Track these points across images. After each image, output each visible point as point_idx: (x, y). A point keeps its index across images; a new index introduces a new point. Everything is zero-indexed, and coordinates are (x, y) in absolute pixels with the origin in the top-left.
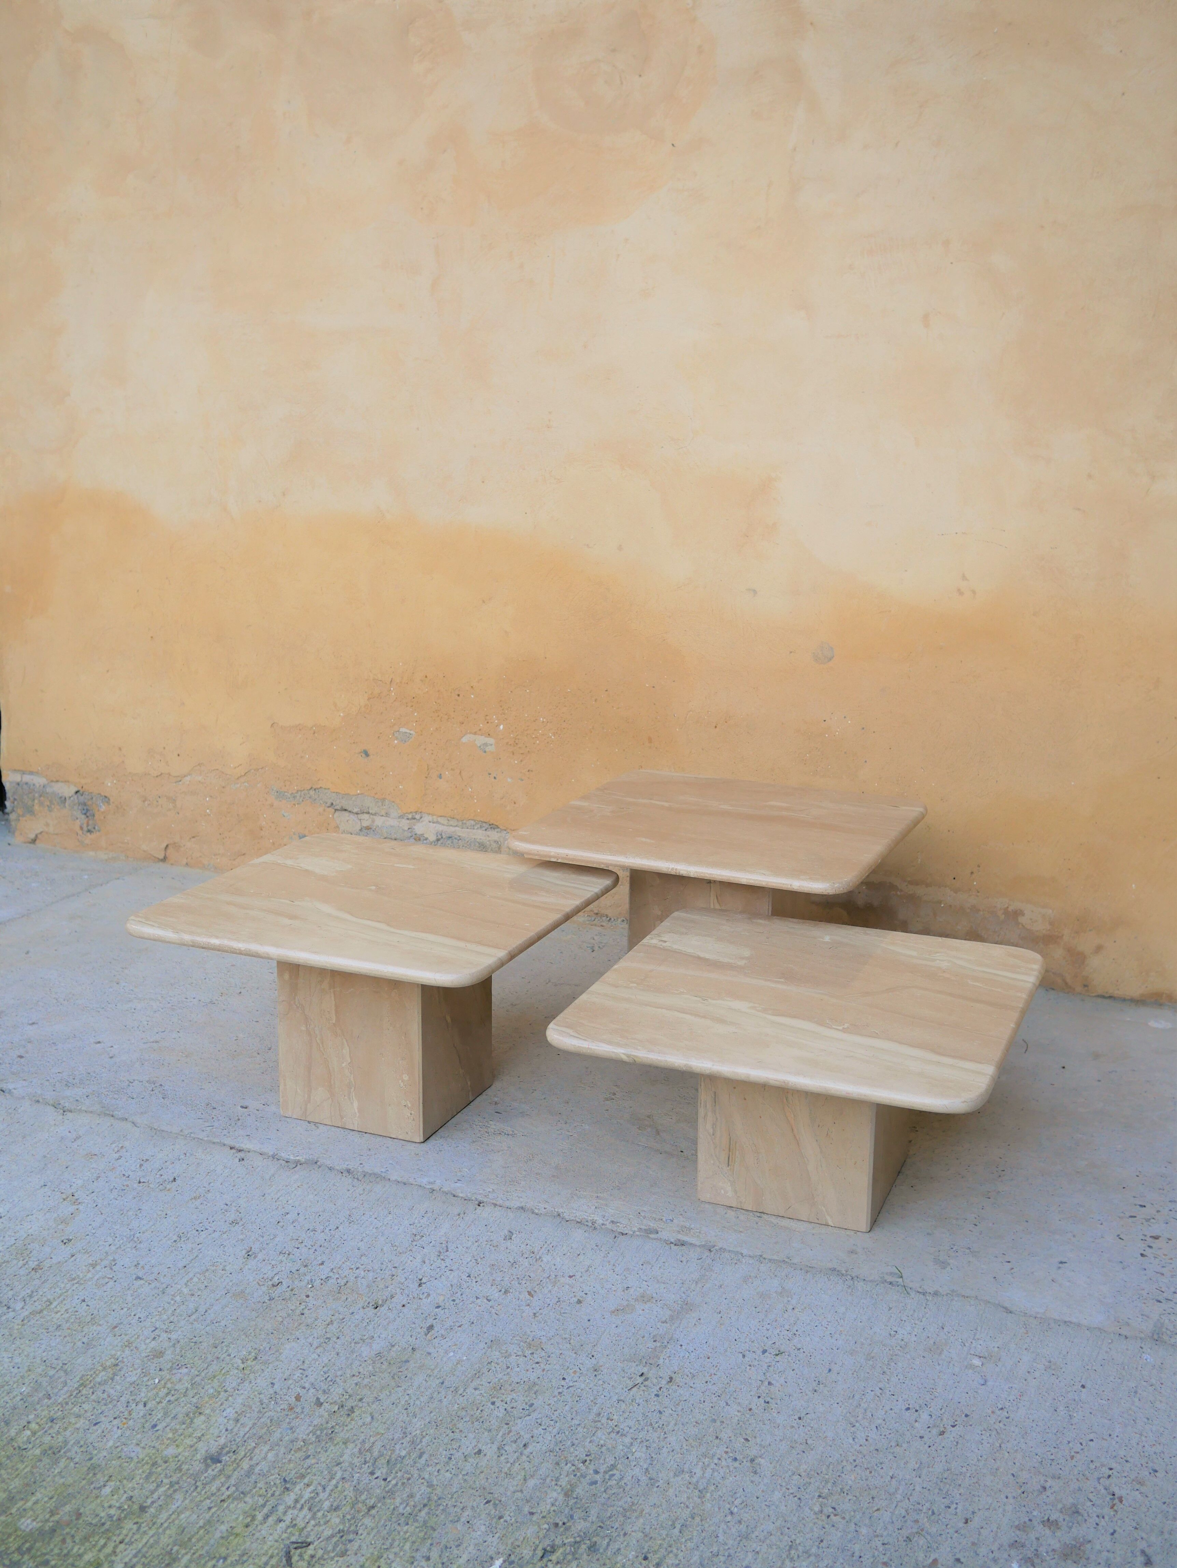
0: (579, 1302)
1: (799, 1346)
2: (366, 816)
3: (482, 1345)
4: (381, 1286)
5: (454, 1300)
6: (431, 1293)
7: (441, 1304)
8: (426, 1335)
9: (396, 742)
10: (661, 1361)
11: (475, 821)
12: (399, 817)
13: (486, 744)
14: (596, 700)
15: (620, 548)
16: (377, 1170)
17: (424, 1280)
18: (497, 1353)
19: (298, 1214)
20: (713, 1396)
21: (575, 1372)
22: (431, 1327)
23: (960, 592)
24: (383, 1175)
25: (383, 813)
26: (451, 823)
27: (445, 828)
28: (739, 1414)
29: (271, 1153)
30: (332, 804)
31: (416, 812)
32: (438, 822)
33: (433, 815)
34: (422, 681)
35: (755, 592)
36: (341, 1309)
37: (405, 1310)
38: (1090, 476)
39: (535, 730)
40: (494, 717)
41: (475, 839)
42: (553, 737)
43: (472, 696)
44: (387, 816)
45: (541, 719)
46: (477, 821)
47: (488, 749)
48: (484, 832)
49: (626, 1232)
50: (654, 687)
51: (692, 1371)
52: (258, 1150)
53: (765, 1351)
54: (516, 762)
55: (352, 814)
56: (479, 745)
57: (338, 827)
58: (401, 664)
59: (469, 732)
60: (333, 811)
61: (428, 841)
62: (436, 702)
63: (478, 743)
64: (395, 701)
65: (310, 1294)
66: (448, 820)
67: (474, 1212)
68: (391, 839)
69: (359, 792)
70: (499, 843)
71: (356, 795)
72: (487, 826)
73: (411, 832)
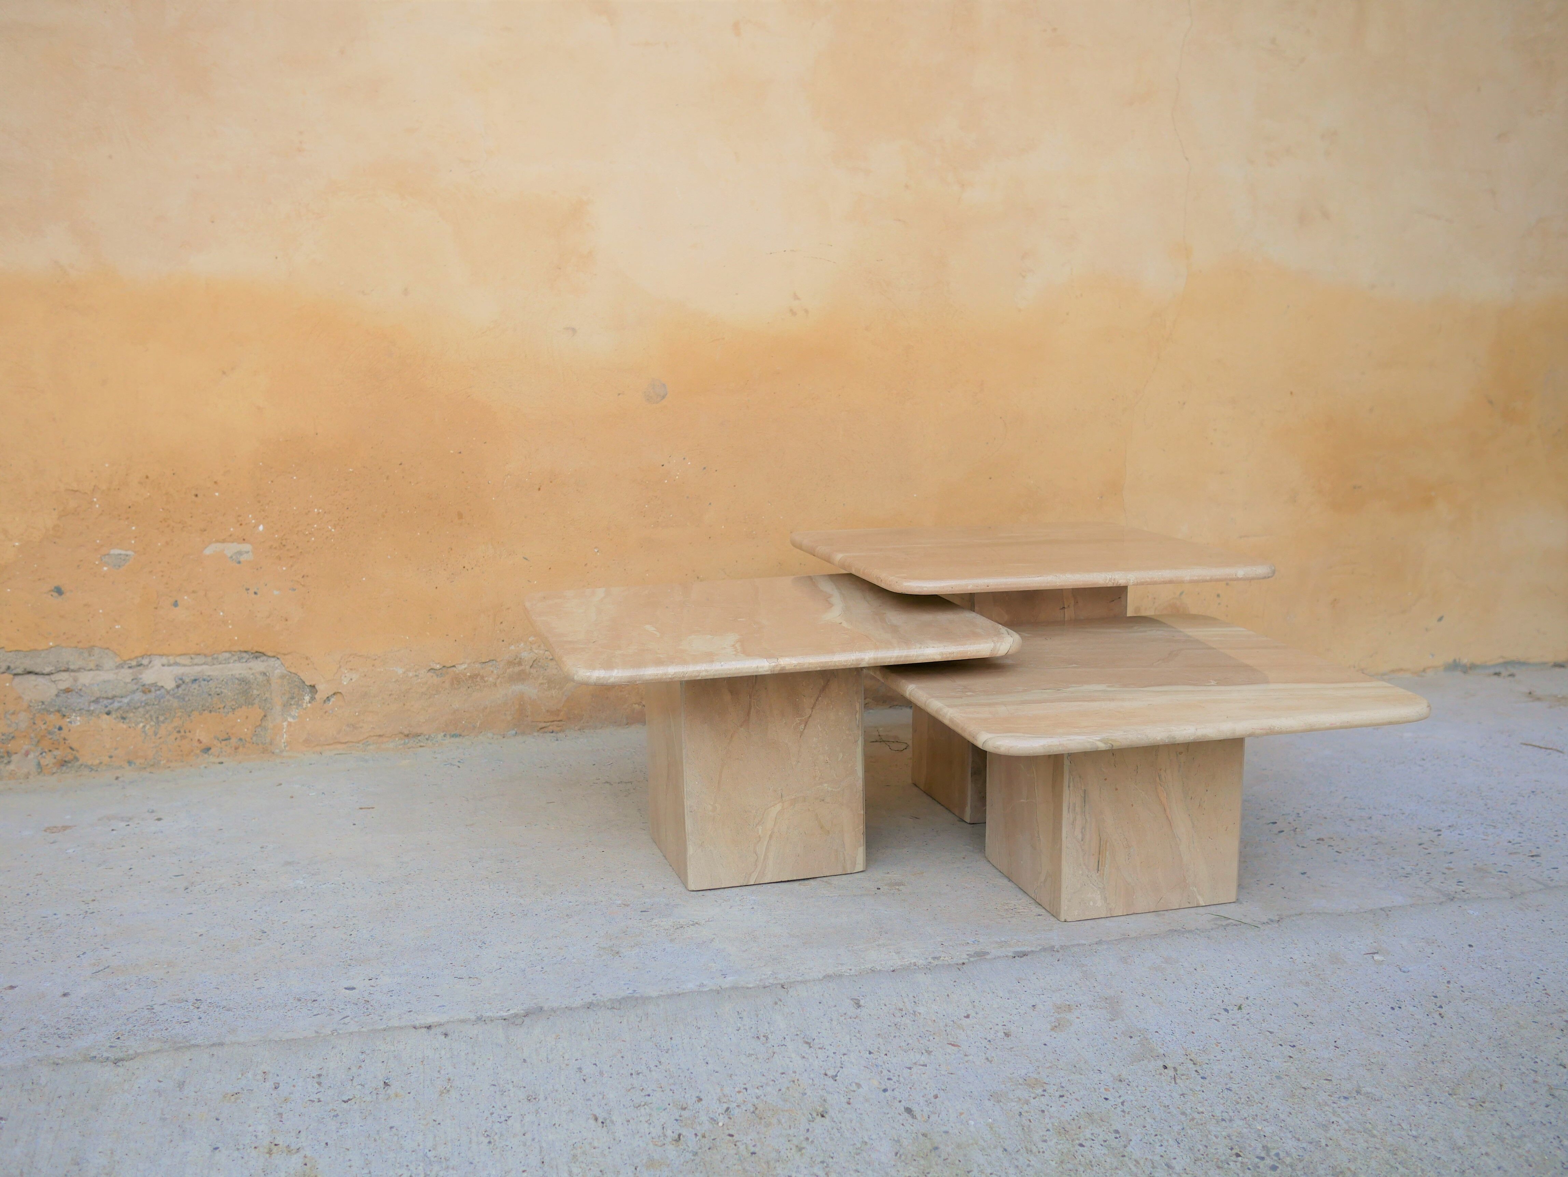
0: (1007, 1035)
1: (1245, 996)
2: (65, 675)
3: (988, 1103)
4: (797, 1095)
5: (890, 1079)
6: (856, 1081)
7: (884, 1087)
8: (915, 1118)
9: (105, 568)
10: (1161, 1051)
11: (230, 652)
12: (117, 667)
13: (240, 553)
14: (388, 478)
15: (406, 292)
16: (623, 993)
17: (830, 1073)
18: (1013, 1104)
19: (595, 1064)
20: (1246, 1060)
21: (1106, 1089)
22: (908, 1110)
23: (793, 313)
24: (637, 995)
25: (92, 665)
26: (196, 661)
27: (187, 670)
28: (1289, 1064)
29: (473, 1017)
30: (9, 668)
31: (142, 657)
32: (176, 664)
33: (167, 656)
34: (140, 483)
35: (574, 330)
36: (789, 1132)
37: (856, 1106)
38: (907, 186)
39: (308, 524)
40: (250, 516)
41: (232, 675)
42: (333, 530)
43: (217, 494)
44: (97, 670)
45: (316, 510)
46: (234, 651)
47: (242, 558)
48: (244, 664)
49: (961, 962)
50: (460, 453)
51: (1197, 1048)
52: (452, 1020)
53: (1226, 1010)
54: (284, 569)
55: (42, 676)
56: (229, 555)
57: (20, 697)
58: (107, 465)
59: (214, 540)
60: (11, 676)
61: (163, 690)
62: (163, 509)
63: (229, 553)
64: (101, 514)
65: (731, 1132)
66: (192, 658)
67: (789, 996)
68: (107, 698)
69: (51, 644)
70: (268, 674)
71: (47, 650)
72: (248, 656)
73: (136, 684)
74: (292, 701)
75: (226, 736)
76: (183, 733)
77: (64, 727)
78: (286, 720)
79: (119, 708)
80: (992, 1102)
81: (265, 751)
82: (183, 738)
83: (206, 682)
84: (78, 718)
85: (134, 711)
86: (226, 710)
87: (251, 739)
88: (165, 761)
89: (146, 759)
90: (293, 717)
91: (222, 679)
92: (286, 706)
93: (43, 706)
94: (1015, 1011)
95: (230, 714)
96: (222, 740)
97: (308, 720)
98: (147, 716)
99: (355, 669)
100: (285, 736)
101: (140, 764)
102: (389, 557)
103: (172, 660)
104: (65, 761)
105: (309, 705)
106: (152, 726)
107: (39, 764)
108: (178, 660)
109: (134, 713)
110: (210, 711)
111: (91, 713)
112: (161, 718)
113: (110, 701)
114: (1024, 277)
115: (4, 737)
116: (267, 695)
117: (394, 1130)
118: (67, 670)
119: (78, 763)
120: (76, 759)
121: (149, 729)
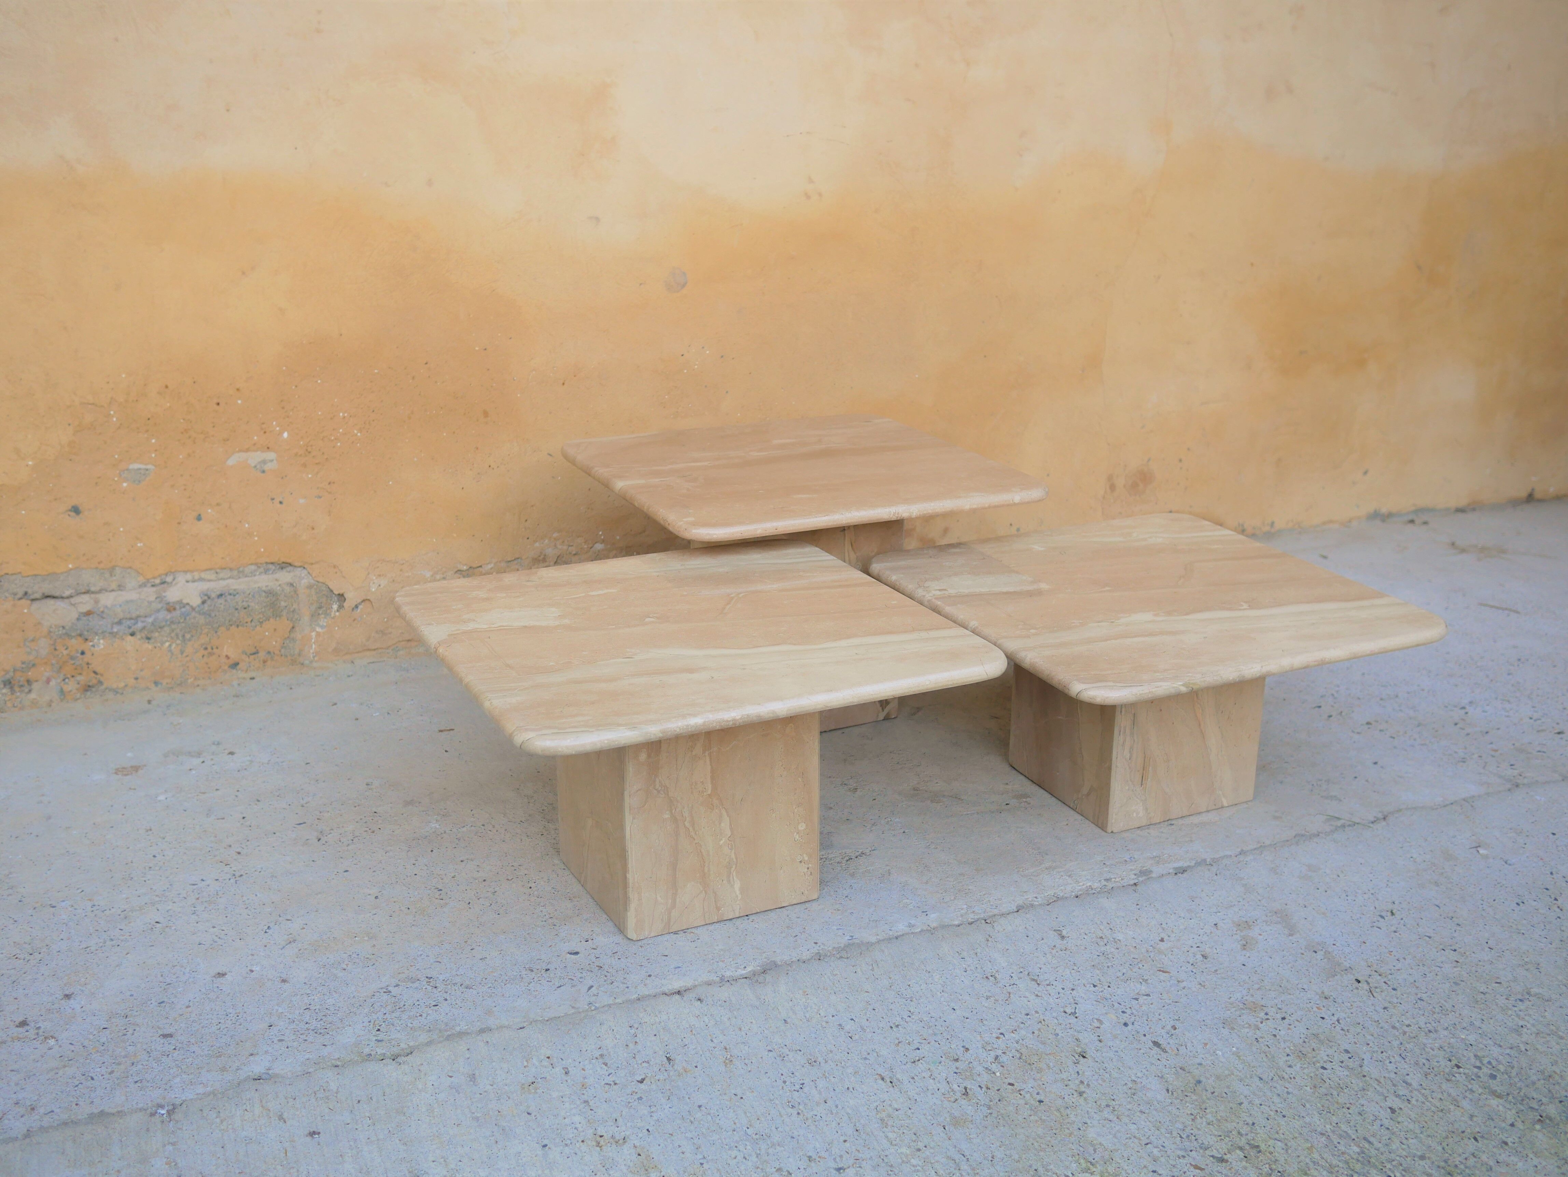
0: (1205, 957)
1: (1390, 900)
2: (86, 597)
4: (1051, 1036)
5: (1124, 1012)
6: (1096, 1017)
7: (1123, 1021)
8: (1166, 1052)
9: (125, 485)
10: (1347, 964)
11: (256, 564)
12: (140, 586)
13: (264, 462)
14: (413, 378)
15: (430, 183)
16: (843, 940)
17: (1069, 1011)
19: (852, 1019)
20: (1421, 967)
21: (1318, 1008)
22: (1156, 1044)
23: (808, 196)
24: (856, 941)
25: (114, 586)
26: (221, 575)
27: (212, 585)
28: (1458, 969)
29: (715, 979)
30: (26, 593)
31: (166, 574)
32: (201, 579)
33: (192, 571)
34: (160, 393)
35: (597, 219)
36: (1063, 1076)
37: (1108, 1044)
38: (916, 65)
39: (334, 430)
40: (274, 423)
41: (259, 587)
42: (359, 434)
43: (239, 402)
44: (120, 590)
45: (341, 414)
46: (261, 564)
47: (268, 467)
48: (271, 576)
49: (1132, 882)
50: (485, 349)
51: (1375, 958)
52: (697, 983)
53: (1382, 917)
54: (310, 476)
55: (61, 599)
56: (253, 465)
57: (39, 623)
58: (124, 376)
59: (237, 449)
60: (29, 602)
61: (188, 607)
62: (184, 419)
63: (253, 463)
64: (119, 428)
65: (1010, 1081)
66: (217, 573)
67: (996, 931)
68: (131, 619)
69: (70, 566)
70: (295, 585)
71: (66, 572)
72: (274, 568)
73: (160, 602)
74: (319, 610)
75: (254, 650)
76: (209, 650)
77: (86, 652)
78: (314, 630)
79: (144, 628)
80: (1227, 1030)
81: (294, 662)
82: (211, 654)
83: (232, 597)
84: (102, 641)
85: (159, 630)
86: (253, 624)
87: (280, 651)
88: (192, 679)
89: (173, 679)
90: (322, 627)
91: (248, 592)
92: (314, 616)
93: (64, 631)
94: (1201, 932)
95: (258, 628)
96: (251, 654)
97: (336, 628)
98: (173, 635)
99: (383, 575)
100: (314, 646)
101: (167, 684)
102: (415, 459)
103: (196, 575)
104: (89, 686)
105: (337, 614)
106: (177, 645)
107: (62, 691)
108: (203, 575)
109: (159, 632)
110: (238, 626)
111: (113, 635)
112: (188, 636)
113: (132, 621)
114: (1021, 156)
115: (24, 666)
116: (295, 606)
117: (703, 1108)
118: (87, 592)
119: (103, 687)
120: (100, 683)
121: (175, 648)
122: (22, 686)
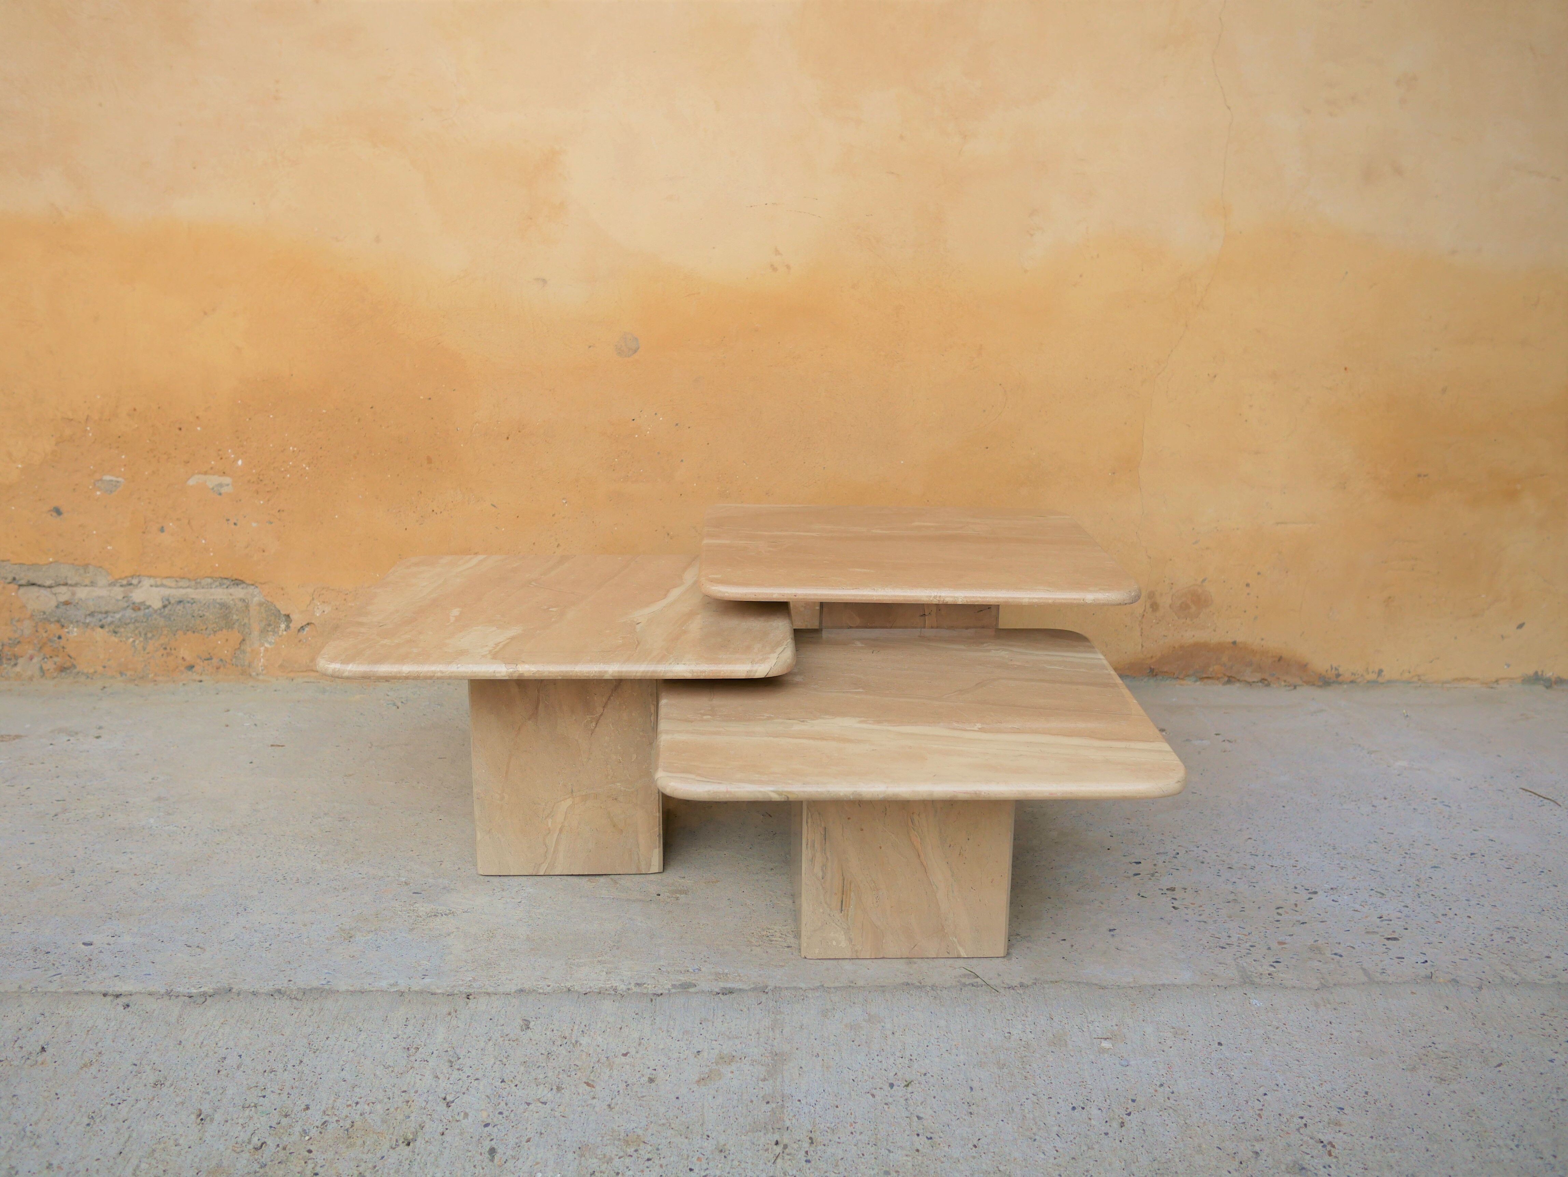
0: (651, 1080)
1: (924, 1071)
2: (63, 589)
3: (570, 1156)
4: (400, 1117)
5: (501, 1113)
6: (467, 1111)
7: (489, 1121)
8: (492, 1160)
9: (98, 493)
10: (788, 1123)
11: (212, 578)
12: (110, 585)
13: (221, 485)
14: (359, 420)
15: (378, 239)
16: (315, 984)
17: (449, 1098)
18: (595, 1160)
19: (240, 1056)
20: (869, 1147)
21: (699, 1159)
22: (492, 1151)
23: (773, 268)
24: (327, 987)
25: (87, 582)
27: (173, 592)
28: (909, 1158)
29: (163, 991)
30: (14, 579)
31: (132, 577)
32: (163, 585)
33: (155, 577)
34: (129, 415)
35: (544, 281)
36: (364, 1157)
37: (447, 1138)
38: (901, 137)
39: (284, 462)
40: (230, 451)
41: (213, 599)
42: (307, 468)
43: (199, 429)
44: (92, 586)
45: (291, 448)
46: (216, 578)
47: (224, 490)
48: (225, 590)
49: (660, 992)
50: (430, 399)
51: (828, 1125)
52: (143, 991)
53: (892, 1085)
54: (262, 502)
55: (44, 588)
56: (211, 487)
57: (24, 607)
58: (99, 397)
59: (196, 472)
60: (16, 587)
61: (151, 609)
62: (150, 440)
63: (210, 485)
64: (94, 442)
65: (311, 1148)
66: (177, 581)
67: (467, 1008)
68: (101, 613)
69: (51, 560)
70: (247, 601)
71: (47, 564)
72: (228, 583)
73: (127, 602)
74: (269, 627)
75: (208, 656)
76: (168, 650)
77: (63, 637)
78: (263, 645)
79: (112, 623)
80: (575, 1155)
81: (243, 673)
82: (169, 654)
83: (190, 605)
84: (75, 629)
85: (125, 626)
86: (208, 632)
87: (231, 660)
88: (153, 675)
89: (135, 672)
90: (270, 643)
91: (204, 602)
92: (264, 632)
93: (45, 616)
94: (676, 1056)
95: (212, 636)
96: (205, 660)
97: (283, 646)
98: (137, 632)
99: (327, 602)
100: (262, 660)
101: (131, 675)
102: (360, 497)
103: (159, 581)
104: (64, 668)
105: (285, 633)
106: (141, 642)
107: (41, 668)
109: (125, 628)
110: (194, 632)
111: (87, 625)
112: (149, 635)
113: (104, 616)
114: (1032, 235)
115: (11, 642)
116: (246, 620)
117: (15, 1098)
118: (66, 584)
119: (75, 671)
120: (74, 666)
121: (138, 644)
122: (10, 659)
